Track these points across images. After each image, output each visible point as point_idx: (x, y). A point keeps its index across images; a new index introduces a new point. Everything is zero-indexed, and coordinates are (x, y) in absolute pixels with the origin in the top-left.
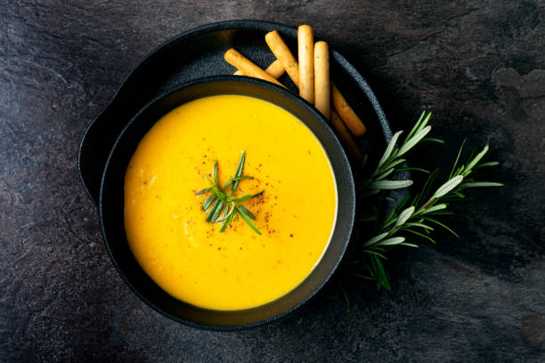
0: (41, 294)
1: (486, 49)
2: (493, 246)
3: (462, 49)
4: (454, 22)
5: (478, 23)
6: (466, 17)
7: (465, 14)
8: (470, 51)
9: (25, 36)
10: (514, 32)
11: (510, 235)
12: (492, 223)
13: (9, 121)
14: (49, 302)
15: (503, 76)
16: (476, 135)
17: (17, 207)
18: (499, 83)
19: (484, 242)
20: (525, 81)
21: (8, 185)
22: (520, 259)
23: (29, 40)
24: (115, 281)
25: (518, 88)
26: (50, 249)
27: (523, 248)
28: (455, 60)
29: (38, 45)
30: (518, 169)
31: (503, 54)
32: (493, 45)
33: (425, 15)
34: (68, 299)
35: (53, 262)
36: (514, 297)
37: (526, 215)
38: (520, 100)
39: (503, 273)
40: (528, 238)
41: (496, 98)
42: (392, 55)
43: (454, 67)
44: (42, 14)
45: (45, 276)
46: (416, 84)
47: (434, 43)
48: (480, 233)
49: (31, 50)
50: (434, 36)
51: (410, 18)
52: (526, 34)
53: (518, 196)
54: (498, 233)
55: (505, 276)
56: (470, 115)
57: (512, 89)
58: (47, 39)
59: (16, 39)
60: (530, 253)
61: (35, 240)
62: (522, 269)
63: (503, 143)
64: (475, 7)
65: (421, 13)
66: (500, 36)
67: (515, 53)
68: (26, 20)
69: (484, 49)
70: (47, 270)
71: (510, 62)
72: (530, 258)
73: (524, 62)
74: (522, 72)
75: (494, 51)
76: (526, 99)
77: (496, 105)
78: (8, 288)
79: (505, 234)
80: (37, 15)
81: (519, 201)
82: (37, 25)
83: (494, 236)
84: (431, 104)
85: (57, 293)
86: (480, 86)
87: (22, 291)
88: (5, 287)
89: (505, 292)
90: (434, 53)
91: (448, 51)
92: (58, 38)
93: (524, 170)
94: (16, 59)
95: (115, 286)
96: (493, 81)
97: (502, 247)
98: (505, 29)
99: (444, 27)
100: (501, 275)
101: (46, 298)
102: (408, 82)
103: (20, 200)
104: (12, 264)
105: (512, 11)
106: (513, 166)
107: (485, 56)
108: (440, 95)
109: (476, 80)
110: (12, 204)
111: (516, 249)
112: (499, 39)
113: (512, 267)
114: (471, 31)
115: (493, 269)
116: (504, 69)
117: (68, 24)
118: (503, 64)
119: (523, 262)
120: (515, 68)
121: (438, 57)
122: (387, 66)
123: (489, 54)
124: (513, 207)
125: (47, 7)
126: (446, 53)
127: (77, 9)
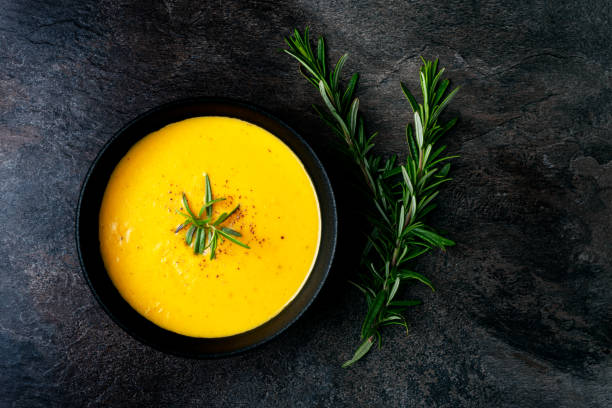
0: (96, 380)
1: (565, 136)
2: (567, 341)
3: (540, 136)
4: (531, 107)
5: (556, 109)
6: (544, 102)
7: (543, 100)
8: (547, 138)
9: (88, 110)
10: (594, 120)
11: (585, 330)
12: (566, 317)
13: (69, 199)
14: (104, 388)
15: (581, 165)
16: (553, 226)
17: (74, 288)
18: (577, 172)
19: (557, 336)
20: (605, 170)
21: (65, 265)
22: (594, 355)
23: (92, 115)
24: (173, 368)
25: (596, 178)
26: (106, 332)
27: (598, 344)
28: (532, 146)
29: (101, 119)
30: (595, 261)
31: (582, 142)
32: (571, 133)
33: (502, 99)
34: (124, 385)
35: (111, 346)
36: (587, 395)
37: (600, 310)
38: (598, 190)
39: (577, 370)
40: (603, 334)
41: (573, 187)
42: (467, 140)
43: (532, 154)
44: (106, 87)
45: (101, 360)
46: (491, 170)
47: (510, 128)
48: (554, 328)
49: (93, 125)
50: (511, 121)
51: (487, 101)
52: (606, 121)
53: (594, 290)
54: (572, 328)
55: (579, 373)
56: (547, 205)
57: (590, 178)
58: (110, 114)
59: (79, 114)
60: (605, 349)
61: (91, 323)
62: (597, 366)
63: (580, 234)
64: (554, 92)
65: (498, 97)
66: (579, 123)
67: (594, 141)
68: (88, 93)
69: (562, 136)
70: (103, 355)
71: (589, 150)
72: (604, 355)
73: (603, 150)
74: (601, 162)
75: (572, 138)
76: (605, 189)
77: (574, 195)
78: (62, 372)
79: (579, 329)
80: (101, 88)
81: (595, 295)
82: (100, 98)
83: (568, 330)
84: (506, 192)
85: (113, 379)
86: (557, 174)
87: (77, 375)
88: (59, 371)
89: (579, 390)
90: (511, 139)
91: (525, 137)
92: (121, 113)
93: (600, 263)
94: (77, 133)
95: (174, 373)
96: (571, 169)
97: (577, 343)
98: (585, 117)
99: (521, 112)
100: (574, 372)
101: (101, 384)
102: (483, 168)
103: (78, 280)
104: (67, 347)
105: (592, 97)
106: (590, 258)
107: (563, 143)
108: (516, 182)
109: (553, 168)
110: (69, 285)
111: (591, 344)
112: (578, 125)
113: (586, 364)
114: (549, 118)
115: (566, 366)
116: (583, 157)
117: (134, 99)
118: (582, 152)
119: (597, 359)
120: (594, 157)
121: (514, 144)
122: (462, 151)
123: (567, 141)
124: (588, 301)
125: (112, 81)
126: (522, 139)
127: (143, 84)
